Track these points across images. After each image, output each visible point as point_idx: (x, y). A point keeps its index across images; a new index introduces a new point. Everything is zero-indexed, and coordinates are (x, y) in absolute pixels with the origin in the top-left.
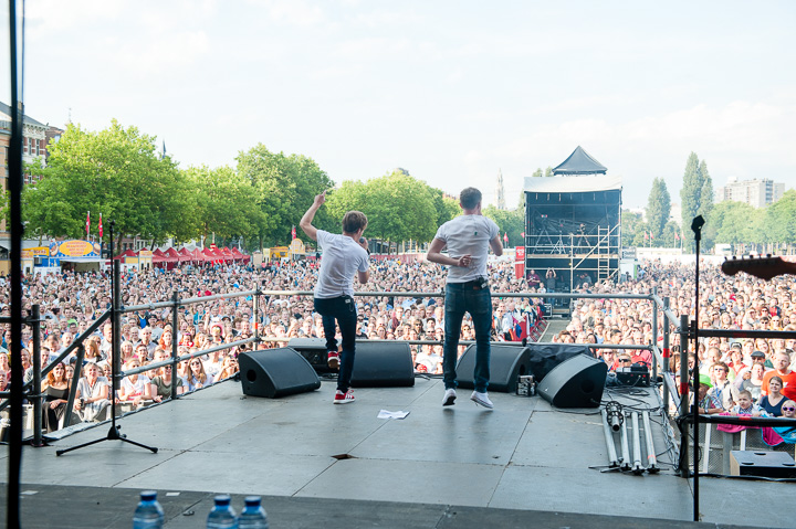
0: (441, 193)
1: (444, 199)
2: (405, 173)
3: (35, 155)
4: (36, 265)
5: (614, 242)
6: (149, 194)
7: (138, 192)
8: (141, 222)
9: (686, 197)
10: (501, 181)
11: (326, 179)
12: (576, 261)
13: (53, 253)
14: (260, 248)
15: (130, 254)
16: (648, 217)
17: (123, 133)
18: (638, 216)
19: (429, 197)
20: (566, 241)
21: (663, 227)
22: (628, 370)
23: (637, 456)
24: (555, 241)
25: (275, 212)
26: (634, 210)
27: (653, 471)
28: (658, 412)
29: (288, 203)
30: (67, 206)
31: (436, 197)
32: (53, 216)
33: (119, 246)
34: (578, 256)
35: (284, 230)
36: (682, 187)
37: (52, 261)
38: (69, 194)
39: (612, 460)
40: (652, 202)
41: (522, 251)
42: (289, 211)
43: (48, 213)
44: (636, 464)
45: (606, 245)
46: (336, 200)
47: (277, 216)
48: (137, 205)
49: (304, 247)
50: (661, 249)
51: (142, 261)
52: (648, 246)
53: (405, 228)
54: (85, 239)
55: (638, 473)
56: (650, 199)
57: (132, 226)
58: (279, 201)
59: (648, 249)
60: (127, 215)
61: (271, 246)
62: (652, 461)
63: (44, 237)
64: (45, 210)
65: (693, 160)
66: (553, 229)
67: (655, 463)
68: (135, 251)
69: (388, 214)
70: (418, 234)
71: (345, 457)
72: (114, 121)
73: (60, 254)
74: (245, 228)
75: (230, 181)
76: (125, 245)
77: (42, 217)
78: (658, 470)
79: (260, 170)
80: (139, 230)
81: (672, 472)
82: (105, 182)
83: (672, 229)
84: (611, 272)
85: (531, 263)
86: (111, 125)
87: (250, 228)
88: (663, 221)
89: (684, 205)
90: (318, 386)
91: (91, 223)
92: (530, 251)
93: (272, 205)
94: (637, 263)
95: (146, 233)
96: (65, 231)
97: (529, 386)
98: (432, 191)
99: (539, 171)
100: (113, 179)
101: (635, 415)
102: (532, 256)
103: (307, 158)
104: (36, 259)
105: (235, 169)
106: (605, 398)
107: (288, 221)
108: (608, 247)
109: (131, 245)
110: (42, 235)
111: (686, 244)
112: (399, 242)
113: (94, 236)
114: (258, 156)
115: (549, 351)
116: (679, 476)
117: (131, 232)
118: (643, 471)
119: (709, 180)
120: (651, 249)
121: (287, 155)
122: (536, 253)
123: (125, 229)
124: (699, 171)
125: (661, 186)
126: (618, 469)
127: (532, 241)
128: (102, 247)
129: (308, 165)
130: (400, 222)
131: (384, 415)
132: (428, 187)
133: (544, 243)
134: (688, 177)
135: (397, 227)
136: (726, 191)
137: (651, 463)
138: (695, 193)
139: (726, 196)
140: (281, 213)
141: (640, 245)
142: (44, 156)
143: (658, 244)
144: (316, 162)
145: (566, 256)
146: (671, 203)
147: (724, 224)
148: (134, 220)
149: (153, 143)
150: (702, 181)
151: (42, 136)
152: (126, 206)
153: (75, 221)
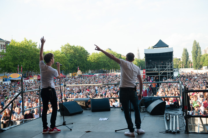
0: (121, 55)
1: (122, 57)
2: (110, 50)
3: (2, 49)
4: (4, 81)
5: (171, 67)
6: (36, 59)
7: (32, 59)
8: (33, 67)
9: (193, 53)
10: (138, 51)
11: (87, 52)
12: (160, 73)
13: (8, 77)
14: (69, 73)
15: (31, 77)
16: (182, 59)
17: (28, 41)
18: (180, 59)
19: (117, 56)
20: (157, 67)
21: (187, 62)
22: (173, 104)
23: (174, 128)
24: (154, 67)
25: (73, 63)
26: (178, 58)
27: (178, 132)
28: (181, 115)
29: (76, 60)
30: (12, 64)
31: (119, 56)
32: (8, 67)
33: (27, 75)
34: (161, 72)
35: (75, 68)
36: (192, 50)
37: (8, 80)
38: (12, 60)
39: (166, 129)
40: (183, 55)
41: (145, 71)
42: (77, 62)
43: (7, 66)
44: (174, 130)
45: (169, 68)
46: (90, 58)
47: (73, 64)
48: (32, 62)
49: (81, 72)
50: (187, 69)
51: (34, 79)
52: (183, 68)
53: (111, 66)
54: (17, 73)
55: (174, 133)
56: (183, 54)
57: (31, 68)
58: (74, 59)
59: (182, 69)
60: (30, 65)
61: (72, 72)
62: (178, 129)
63: (6, 73)
64: (6, 65)
65: (195, 42)
66: (153, 64)
67: (179, 130)
68: (32, 76)
69: (106, 62)
70: (115, 67)
71: (89, 132)
72: (25, 38)
73: (10, 77)
74: (64, 68)
75: (59, 54)
76: (29, 74)
77: (5, 67)
78: (180, 132)
79: (68, 51)
80: (33, 70)
81: (184, 132)
82: (23, 56)
83: (190, 63)
84: (171, 76)
85: (147, 74)
86: (24, 40)
87: (65, 68)
88: (187, 60)
89: (193, 56)
90: (82, 112)
91: (19, 68)
92: (147, 71)
93: (72, 61)
94: (179, 73)
95: (35, 70)
96: (12, 71)
97: (144, 110)
98: (118, 55)
99: (149, 47)
100: (25, 55)
101: (174, 117)
102: (147, 72)
103: (81, 47)
104: (3, 79)
105: (61, 51)
106: (166, 112)
107: (76, 65)
108: (170, 69)
109: (31, 74)
110: (5, 72)
111: (194, 67)
112: (109, 70)
113: (20, 72)
114: (67, 47)
115: (150, 99)
116: (186, 133)
117: (31, 70)
118: (175, 132)
119: (200, 48)
120: (183, 69)
121: (75, 46)
122: (149, 71)
123: (29, 69)
124: (197, 45)
125: (186, 50)
126: (168, 132)
127: (147, 68)
128: (23, 75)
129: (82, 48)
130: (109, 64)
131: (101, 119)
132: (117, 54)
133: (151, 68)
134: (194, 47)
135: (108, 65)
136: (205, 51)
137: (177, 130)
138: (196, 52)
139: (205, 52)
140: (74, 63)
141: (180, 68)
142: (5, 49)
143: (186, 67)
144: (84, 48)
145: (158, 72)
146: (189, 55)
147: (205, 60)
148: (32, 67)
149: (36, 44)
150: (198, 48)
151: (4, 44)
152: (29, 63)
153: (14, 68)
